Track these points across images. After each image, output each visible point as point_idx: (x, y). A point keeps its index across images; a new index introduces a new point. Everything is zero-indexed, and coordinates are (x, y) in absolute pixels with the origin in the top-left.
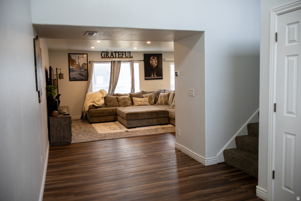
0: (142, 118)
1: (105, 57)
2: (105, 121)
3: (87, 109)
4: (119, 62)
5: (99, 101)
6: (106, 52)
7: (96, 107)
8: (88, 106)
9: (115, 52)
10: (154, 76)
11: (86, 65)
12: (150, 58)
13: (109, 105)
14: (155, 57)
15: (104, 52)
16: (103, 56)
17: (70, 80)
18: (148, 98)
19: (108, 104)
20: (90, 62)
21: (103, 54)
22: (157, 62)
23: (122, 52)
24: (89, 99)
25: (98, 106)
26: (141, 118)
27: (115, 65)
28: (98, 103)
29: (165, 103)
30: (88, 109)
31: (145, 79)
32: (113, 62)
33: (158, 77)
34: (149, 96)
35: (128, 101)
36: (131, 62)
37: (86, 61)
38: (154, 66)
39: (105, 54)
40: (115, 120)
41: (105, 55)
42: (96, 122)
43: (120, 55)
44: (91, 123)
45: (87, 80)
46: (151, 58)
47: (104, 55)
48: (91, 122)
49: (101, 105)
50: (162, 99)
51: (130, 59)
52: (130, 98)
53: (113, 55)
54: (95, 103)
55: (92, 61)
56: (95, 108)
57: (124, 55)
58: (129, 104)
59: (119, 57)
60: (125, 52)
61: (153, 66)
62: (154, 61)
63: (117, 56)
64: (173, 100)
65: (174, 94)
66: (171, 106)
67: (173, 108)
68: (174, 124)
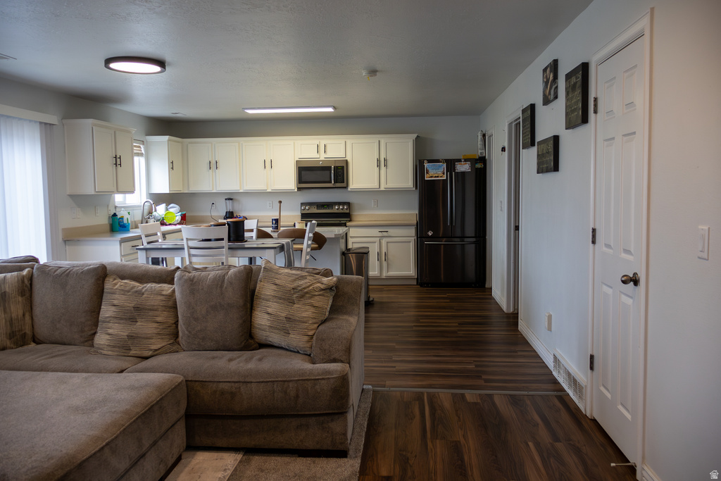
29: (10, 335)
64: (107, 311)
65: (98, 279)
66: (114, 347)
67: (132, 352)
68: (246, 441)
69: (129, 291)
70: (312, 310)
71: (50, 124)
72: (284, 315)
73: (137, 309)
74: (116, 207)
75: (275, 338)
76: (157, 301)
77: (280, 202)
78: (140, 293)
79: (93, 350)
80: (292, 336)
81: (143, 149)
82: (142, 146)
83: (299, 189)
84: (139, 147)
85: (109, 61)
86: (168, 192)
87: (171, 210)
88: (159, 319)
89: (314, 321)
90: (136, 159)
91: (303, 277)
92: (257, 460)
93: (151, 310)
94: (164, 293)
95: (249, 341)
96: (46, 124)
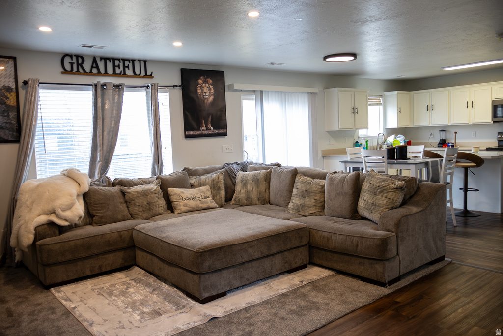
0: (245, 259)
1: (75, 70)
2: (97, 271)
3: (28, 239)
4: (118, 87)
5: (70, 207)
6: (77, 56)
7: (62, 230)
8: (32, 229)
9: (105, 59)
10: (208, 129)
11: (13, 94)
12: (197, 80)
13: (101, 218)
14: (208, 77)
15: (71, 56)
16: (68, 68)
18: (207, 187)
19: (99, 214)
20: (25, 83)
21: (67, 60)
22: (212, 91)
23: (124, 60)
24: (33, 202)
25: (66, 224)
26: (240, 260)
27: (106, 97)
28: (68, 214)
29: (259, 199)
30: (32, 237)
31: (187, 137)
32: (99, 87)
33: (216, 132)
34: (209, 181)
35: (156, 199)
36: (150, 90)
37: (12, 80)
38: (206, 101)
39: (74, 61)
40: (127, 264)
41: (75, 66)
42: (66, 279)
43: (119, 66)
44: (47, 288)
45: (17, 140)
46: (200, 81)
47: (72, 64)
48: (48, 282)
49: (76, 220)
50: (250, 187)
51: (148, 82)
52: (161, 191)
53: (97, 68)
54: (58, 216)
55: (34, 81)
56: (57, 232)
57: (128, 67)
58: (161, 210)
59: (115, 74)
60: (133, 61)
61: (204, 102)
62: (206, 90)
63: (110, 70)
64: (295, 191)
65: (292, 175)
66: (294, 209)
67: (301, 213)
68: (335, 266)
69: (305, 182)
70: (387, 200)
71: (314, 93)
72: (371, 201)
73: (306, 191)
74: (359, 137)
75: (367, 214)
76: (316, 188)
77: (456, 133)
78: (309, 183)
79: (286, 209)
80: (374, 214)
81: (381, 101)
82: (381, 99)
83: (495, 122)
84: (380, 100)
85: (325, 58)
86: (396, 127)
87: (398, 139)
88: (316, 198)
89: (386, 207)
90: (370, 108)
91: (386, 180)
92: (340, 277)
93: (312, 192)
94: (321, 184)
95: (355, 214)
96: (311, 93)
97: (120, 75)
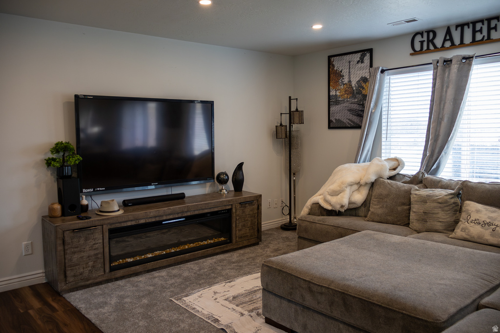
1: (425, 48)
4: (469, 59)
5: (337, 193)
6: (428, 32)
8: (309, 203)
9: (461, 26)
15: (421, 33)
16: (418, 47)
17: (330, 127)
19: (373, 208)
21: (418, 40)
23: (490, 19)
25: (330, 208)
28: (333, 200)
32: (440, 64)
37: (367, 71)
39: (425, 38)
41: (425, 44)
43: (481, 31)
47: (422, 42)
49: (338, 208)
53: (451, 40)
54: (325, 199)
59: (474, 42)
63: (468, 39)
97: (482, 42)
